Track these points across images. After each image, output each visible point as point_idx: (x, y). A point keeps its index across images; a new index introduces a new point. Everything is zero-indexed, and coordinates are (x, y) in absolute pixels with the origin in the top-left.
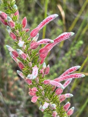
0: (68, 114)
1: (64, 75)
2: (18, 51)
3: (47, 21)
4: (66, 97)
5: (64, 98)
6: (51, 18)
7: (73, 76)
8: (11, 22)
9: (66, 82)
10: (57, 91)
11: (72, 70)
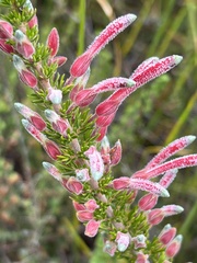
0: (169, 253)
1: (157, 162)
2: (48, 115)
3: (111, 33)
4: (166, 214)
5: (161, 216)
6: (121, 25)
7: (181, 161)
8: (25, 44)
9: (164, 178)
10: (141, 203)
11: (175, 148)
